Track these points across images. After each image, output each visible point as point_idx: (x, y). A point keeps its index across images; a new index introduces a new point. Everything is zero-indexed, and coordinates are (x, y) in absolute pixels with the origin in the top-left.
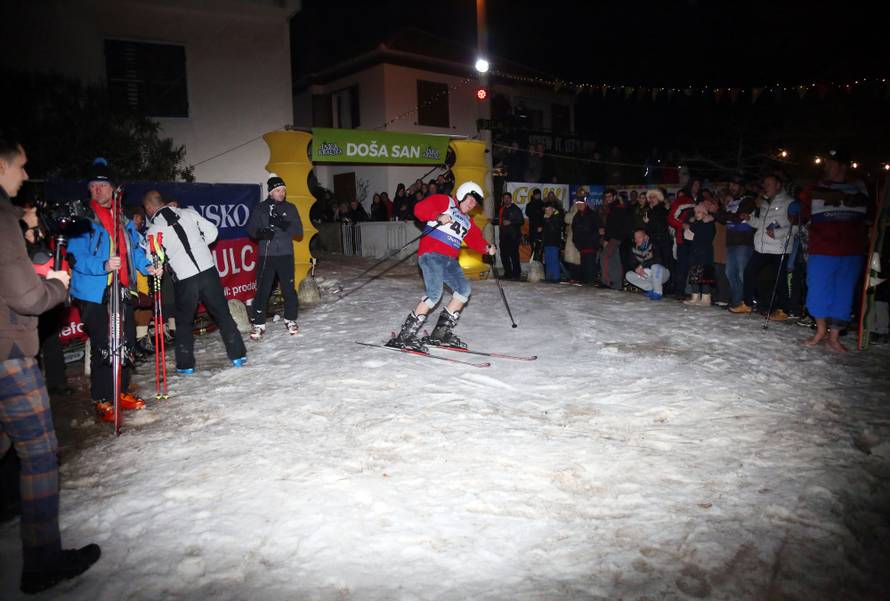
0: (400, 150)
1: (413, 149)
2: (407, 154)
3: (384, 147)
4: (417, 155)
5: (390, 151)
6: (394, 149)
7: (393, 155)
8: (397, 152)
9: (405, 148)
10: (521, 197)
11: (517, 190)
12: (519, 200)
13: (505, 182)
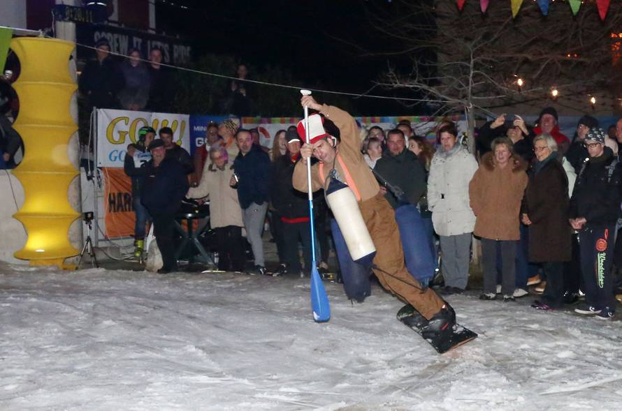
10: (119, 132)
11: (113, 123)
12: (116, 137)
13: (95, 108)
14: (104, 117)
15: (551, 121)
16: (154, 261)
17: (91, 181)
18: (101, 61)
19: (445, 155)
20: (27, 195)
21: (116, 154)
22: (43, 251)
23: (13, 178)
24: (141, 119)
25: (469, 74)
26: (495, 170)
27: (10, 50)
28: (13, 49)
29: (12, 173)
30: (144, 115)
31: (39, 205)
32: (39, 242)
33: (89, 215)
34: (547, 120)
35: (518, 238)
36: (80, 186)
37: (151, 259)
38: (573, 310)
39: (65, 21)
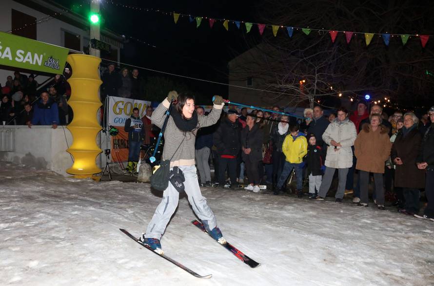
0: (24, 55)
1: (36, 56)
2: (30, 60)
3: (8, 49)
4: (40, 63)
5: (14, 55)
6: (18, 52)
7: (17, 59)
8: (22, 57)
9: (29, 54)
10: (119, 108)
11: (117, 104)
12: (118, 111)
13: (108, 95)
14: (112, 100)
15: (363, 107)
16: (142, 176)
17: (104, 133)
18: (110, 72)
19: (339, 122)
20: (74, 139)
21: (117, 120)
22: (81, 169)
23: (66, 130)
24: (129, 103)
25: (314, 82)
26: (370, 132)
27: (66, 62)
28: (68, 62)
29: (66, 128)
30: (131, 100)
31: (81, 145)
32: (80, 165)
33: (108, 151)
34: (361, 107)
35: (384, 173)
36: (100, 136)
37: (141, 175)
38: (413, 215)
39: (96, 48)
